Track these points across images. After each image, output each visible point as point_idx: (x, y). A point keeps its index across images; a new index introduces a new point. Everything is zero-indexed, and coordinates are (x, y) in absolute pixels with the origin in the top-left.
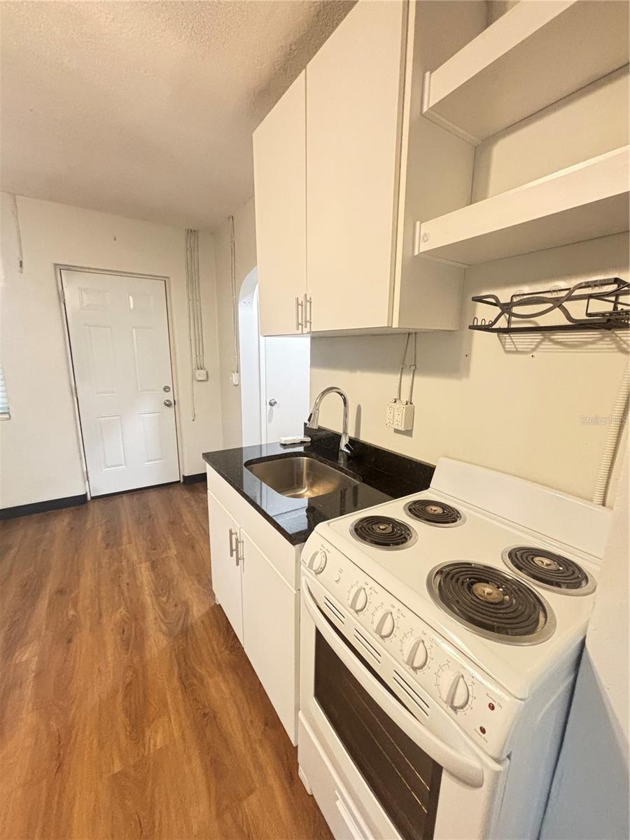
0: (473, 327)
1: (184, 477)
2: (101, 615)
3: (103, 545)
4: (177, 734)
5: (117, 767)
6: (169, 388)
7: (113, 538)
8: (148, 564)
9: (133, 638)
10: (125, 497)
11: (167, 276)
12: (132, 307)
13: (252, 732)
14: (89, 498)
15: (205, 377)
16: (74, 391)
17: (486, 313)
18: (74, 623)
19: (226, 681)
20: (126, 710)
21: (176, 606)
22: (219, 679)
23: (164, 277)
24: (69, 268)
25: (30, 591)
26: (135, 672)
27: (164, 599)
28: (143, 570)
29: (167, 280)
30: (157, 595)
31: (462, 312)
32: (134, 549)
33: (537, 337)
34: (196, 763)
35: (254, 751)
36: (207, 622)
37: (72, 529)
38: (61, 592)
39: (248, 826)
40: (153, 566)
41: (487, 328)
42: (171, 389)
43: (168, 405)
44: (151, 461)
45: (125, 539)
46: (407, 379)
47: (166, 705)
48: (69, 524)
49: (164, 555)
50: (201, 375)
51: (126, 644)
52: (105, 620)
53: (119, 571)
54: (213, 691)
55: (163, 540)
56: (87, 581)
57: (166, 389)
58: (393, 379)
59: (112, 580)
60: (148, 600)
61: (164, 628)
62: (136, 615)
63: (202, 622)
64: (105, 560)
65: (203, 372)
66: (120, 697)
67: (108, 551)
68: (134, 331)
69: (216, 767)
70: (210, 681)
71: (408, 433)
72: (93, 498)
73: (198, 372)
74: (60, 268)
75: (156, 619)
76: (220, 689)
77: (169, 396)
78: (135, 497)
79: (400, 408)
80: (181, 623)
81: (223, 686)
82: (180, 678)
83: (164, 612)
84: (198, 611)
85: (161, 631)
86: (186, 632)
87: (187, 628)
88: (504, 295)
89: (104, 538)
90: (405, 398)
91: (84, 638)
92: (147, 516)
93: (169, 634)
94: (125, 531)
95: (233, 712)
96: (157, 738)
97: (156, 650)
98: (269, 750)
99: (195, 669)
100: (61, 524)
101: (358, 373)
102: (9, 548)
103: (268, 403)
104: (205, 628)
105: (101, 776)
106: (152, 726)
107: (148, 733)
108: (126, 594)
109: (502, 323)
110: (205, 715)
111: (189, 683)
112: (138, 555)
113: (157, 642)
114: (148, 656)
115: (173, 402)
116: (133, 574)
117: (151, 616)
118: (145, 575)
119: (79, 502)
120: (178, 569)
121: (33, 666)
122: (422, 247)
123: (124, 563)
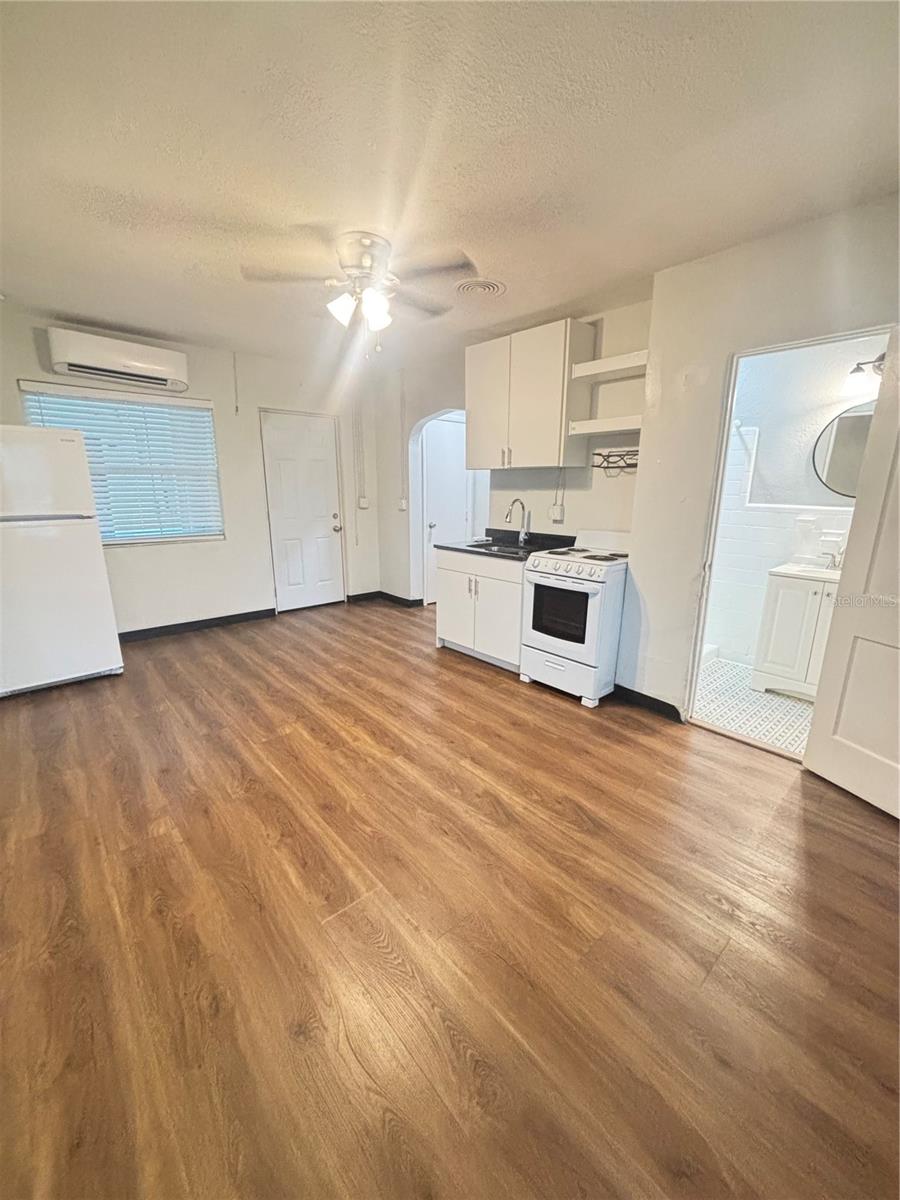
0: (593, 466)
1: (348, 596)
6: (337, 515)
8: (372, 638)
10: (306, 612)
14: (276, 613)
15: (368, 505)
17: (598, 460)
24: (268, 411)
29: (336, 419)
31: (588, 459)
33: (618, 470)
40: (377, 638)
41: (599, 466)
42: (339, 516)
43: (336, 530)
44: (323, 581)
46: (560, 493)
50: (365, 503)
53: (355, 641)
57: (335, 516)
58: (552, 493)
65: (367, 500)
67: (334, 635)
71: (561, 522)
72: (279, 613)
74: (259, 410)
77: (337, 523)
78: (316, 612)
79: (557, 509)
88: (605, 452)
89: (321, 630)
90: (559, 503)
94: (333, 626)
101: (529, 492)
103: (428, 526)
109: (605, 464)
115: (340, 528)
119: (271, 615)
122: (572, 432)
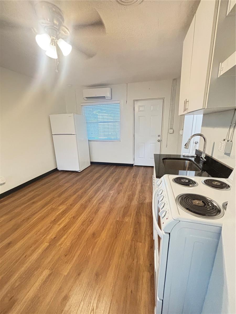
2: (126, 191)
3: (133, 177)
4: (131, 221)
5: (118, 219)
6: (160, 135)
7: (135, 176)
8: (141, 185)
9: (130, 199)
10: (142, 168)
11: (164, 97)
12: (152, 109)
13: (147, 233)
14: (134, 165)
15: (172, 132)
16: (134, 136)
18: (121, 190)
19: (146, 219)
20: (123, 211)
21: (143, 197)
22: (145, 218)
23: (163, 98)
24: (137, 100)
25: (116, 181)
26: (128, 205)
27: (141, 194)
28: (139, 186)
29: (164, 99)
30: (140, 192)
32: (139, 180)
34: (132, 229)
35: (145, 236)
36: (149, 204)
37: (128, 171)
38: (121, 183)
39: (137, 247)
40: (142, 186)
42: (161, 136)
43: (159, 141)
44: (151, 158)
45: (138, 177)
46: (231, 131)
47: (131, 215)
48: (128, 170)
49: (145, 184)
50: (171, 131)
51: (129, 199)
52: (127, 193)
53: (133, 184)
54: (142, 219)
55: (147, 181)
56: (126, 183)
57: (159, 136)
59: (131, 185)
60: (137, 193)
61: (138, 200)
62: (133, 194)
63: (148, 204)
64: (131, 180)
65: (172, 130)
66: (123, 208)
67: (133, 179)
68: (152, 117)
69: (136, 232)
70: (143, 217)
71: (228, 154)
72: (135, 166)
73: (170, 130)
74: (134, 101)
75: (137, 197)
76: (144, 220)
77: (159, 138)
78: (145, 168)
79: (224, 143)
80: (142, 201)
81: (145, 220)
82: (136, 212)
83: (139, 197)
84: (147, 201)
85: (137, 201)
86: (142, 204)
87: (143, 203)
89: (133, 176)
90: (228, 139)
91: (122, 194)
92: (146, 174)
93: (138, 202)
94: (139, 175)
95: (145, 226)
96: (127, 219)
97: (134, 204)
98: (149, 239)
99: (140, 212)
100: (126, 170)
102: (116, 171)
103: (194, 143)
104: (148, 205)
105: (115, 219)
106: (127, 217)
107: (125, 218)
108: (133, 190)
110: (138, 222)
111: (138, 214)
112: (139, 182)
113: (135, 202)
114: (132, 204)
115: (160, 140)
116: (136, 186)
117: (136, 196)
118: (139, 187)
119: (131, 166)
120: (147, 189)
121: (112, 195)
122: (221, 73)
123: (135, 183)
